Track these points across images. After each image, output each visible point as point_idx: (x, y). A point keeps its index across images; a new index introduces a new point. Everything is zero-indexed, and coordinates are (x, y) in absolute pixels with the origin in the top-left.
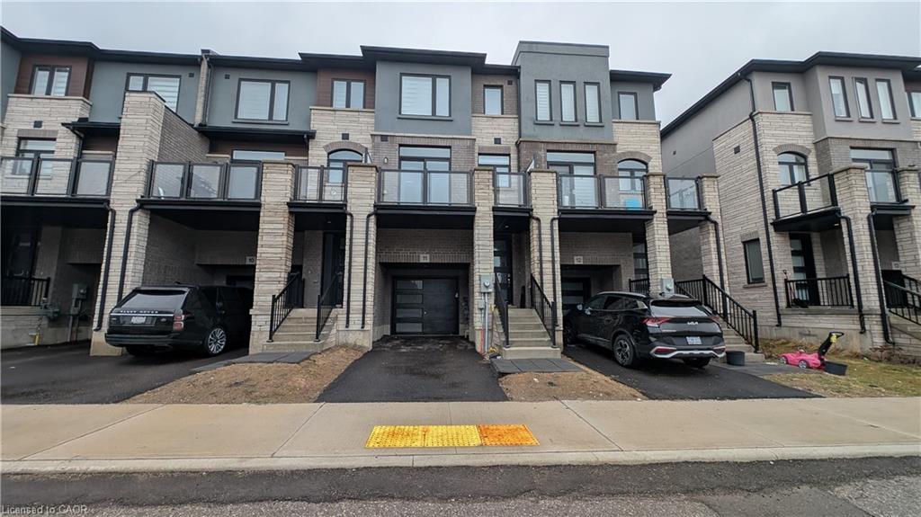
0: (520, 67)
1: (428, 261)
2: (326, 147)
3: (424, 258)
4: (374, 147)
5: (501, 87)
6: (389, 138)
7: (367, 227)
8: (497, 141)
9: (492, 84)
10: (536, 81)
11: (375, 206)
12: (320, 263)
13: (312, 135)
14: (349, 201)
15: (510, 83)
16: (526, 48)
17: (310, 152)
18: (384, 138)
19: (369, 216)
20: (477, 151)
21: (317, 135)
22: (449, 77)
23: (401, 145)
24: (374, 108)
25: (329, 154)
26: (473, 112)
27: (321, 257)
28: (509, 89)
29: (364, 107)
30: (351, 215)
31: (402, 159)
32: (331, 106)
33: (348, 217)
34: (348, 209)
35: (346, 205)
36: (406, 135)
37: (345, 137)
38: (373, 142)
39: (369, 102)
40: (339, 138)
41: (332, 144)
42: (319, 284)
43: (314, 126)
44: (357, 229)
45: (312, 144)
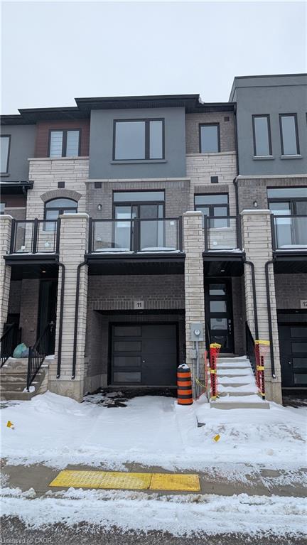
0: (235, 103)
1: (142, 308)
2: (43, 197)
3: (139, 305)
4: (88, 194)
5: (217, 124)
6: (103, 185)
7: (78, 277)
8: (215, 180)
9: (208, 122)
10: (254, 116)
11: (85, 256)
12: (36, 312)
13: (30, 186)
14: (61, 252)
15: (227, 119)
16: (241, 84)
17: (28, 202)
18: (98, 185)
19: (80, 266)
20: (193, 191)
21: (34, 185)
22: (162, 119)
23: (114, 191)
24: (88, 155)
25: (46, 203)
26: (187, 153)
27: (36, 306)
28: (226, 126)
29: (79, 155)
30: (63, 266)
31: (116, 204)
32: (48, 156)
33: (60, 268)
34: (60, 260)
35: (58, 257)
36: (120, 180)
37: (61, 185)
38: (87, 188)
39: (84, 150)
40: (55, 186)
41: (48, 193)
42: (35, 333)
43: (33, 176)
44: (69, 279)
45: (30, 195)
